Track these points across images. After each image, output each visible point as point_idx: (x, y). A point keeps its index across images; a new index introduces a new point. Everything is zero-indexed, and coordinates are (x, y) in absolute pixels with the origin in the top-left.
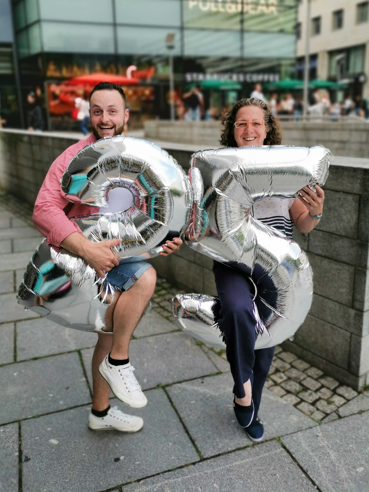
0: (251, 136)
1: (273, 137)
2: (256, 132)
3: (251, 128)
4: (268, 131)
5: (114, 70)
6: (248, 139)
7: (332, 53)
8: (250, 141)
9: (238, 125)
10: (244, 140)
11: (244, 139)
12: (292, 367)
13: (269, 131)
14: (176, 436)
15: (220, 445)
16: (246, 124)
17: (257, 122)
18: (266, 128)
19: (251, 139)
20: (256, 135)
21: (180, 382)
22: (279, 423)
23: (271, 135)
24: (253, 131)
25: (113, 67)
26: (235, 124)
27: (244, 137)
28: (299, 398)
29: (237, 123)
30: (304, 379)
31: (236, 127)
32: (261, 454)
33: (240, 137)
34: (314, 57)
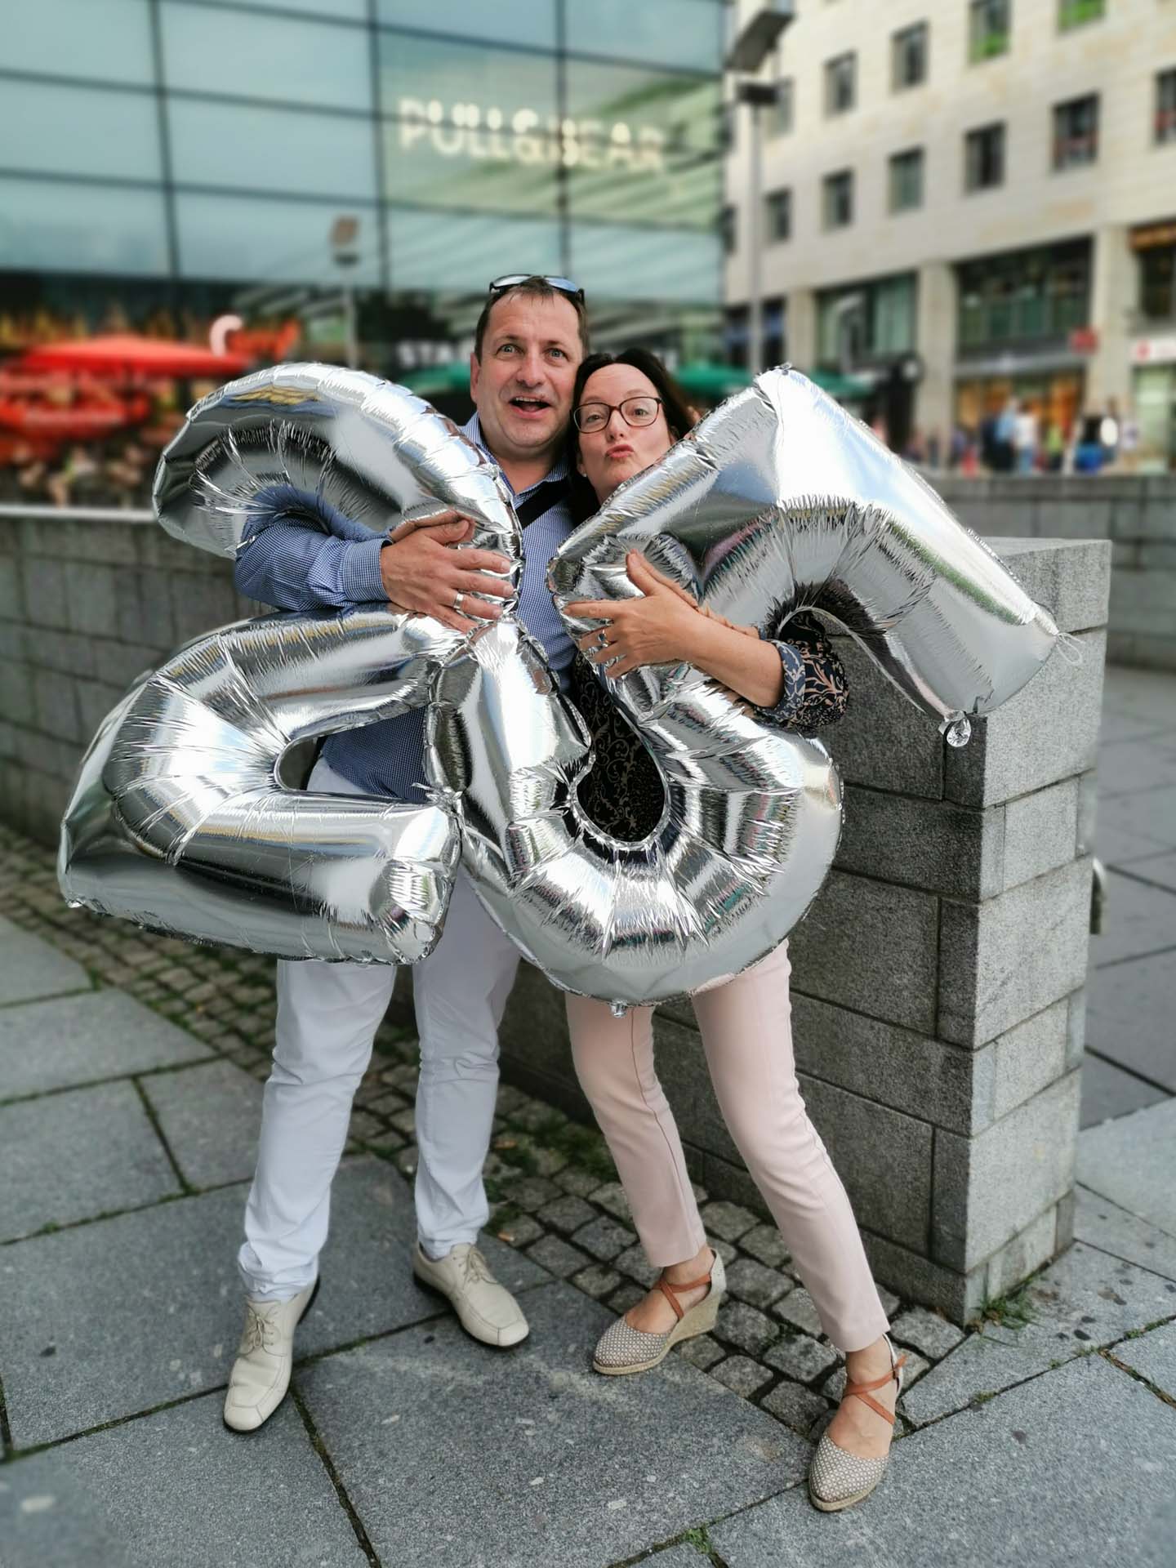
5: (170, 326)
7: (824, 296)
21: (347, 1347)
22: (701, 1473)
25: (165, 318)
28: (769, 1367)
30: (784, 1295)
34: (774, 307)
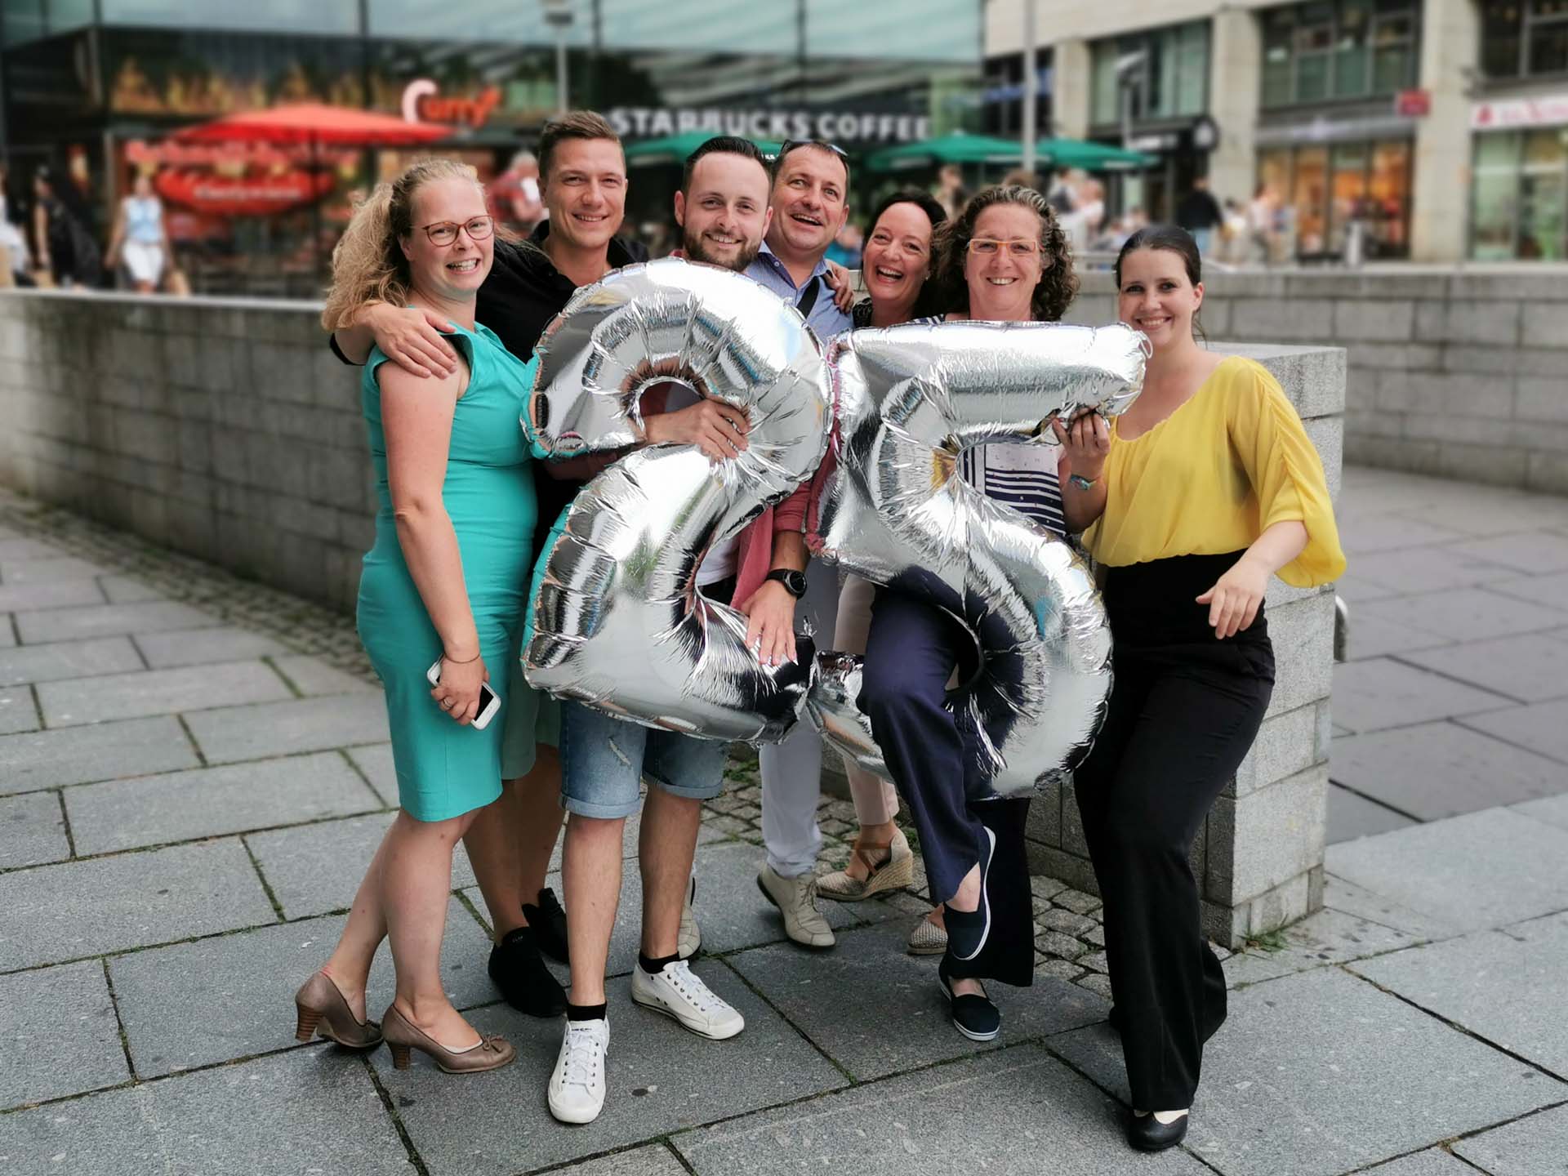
0: (1006, 274)
1: (1057, 283)
2: (1018, 267)
3: (1006, 258)
4: (1046, 267)
5: (356, 94)
6: (998, 282)
7: (1099, 48)
8: (1001, 285)
9: (977, 246)
10: (988, 283)
11: (988, 279)
12: (1056, 905)
13: (1049, 268)
14: (779, 1044)
15: (895, 1058)
16: (995, 247)
17: (1022, 242)
18: (1042, 258)
19: (1003, 282)
20: (1015, 274)
22: (1035, 1013)
23: (1053, 278)
24: (1010, 264)
26: (970, 243)
27: (988, 276)
28: (1081, 966)
29: (974, 243)
30: (1090, 930)
31: (972, 250)
32: (1000, 1069)
33: (981, 274)
34: (1046, 56)
